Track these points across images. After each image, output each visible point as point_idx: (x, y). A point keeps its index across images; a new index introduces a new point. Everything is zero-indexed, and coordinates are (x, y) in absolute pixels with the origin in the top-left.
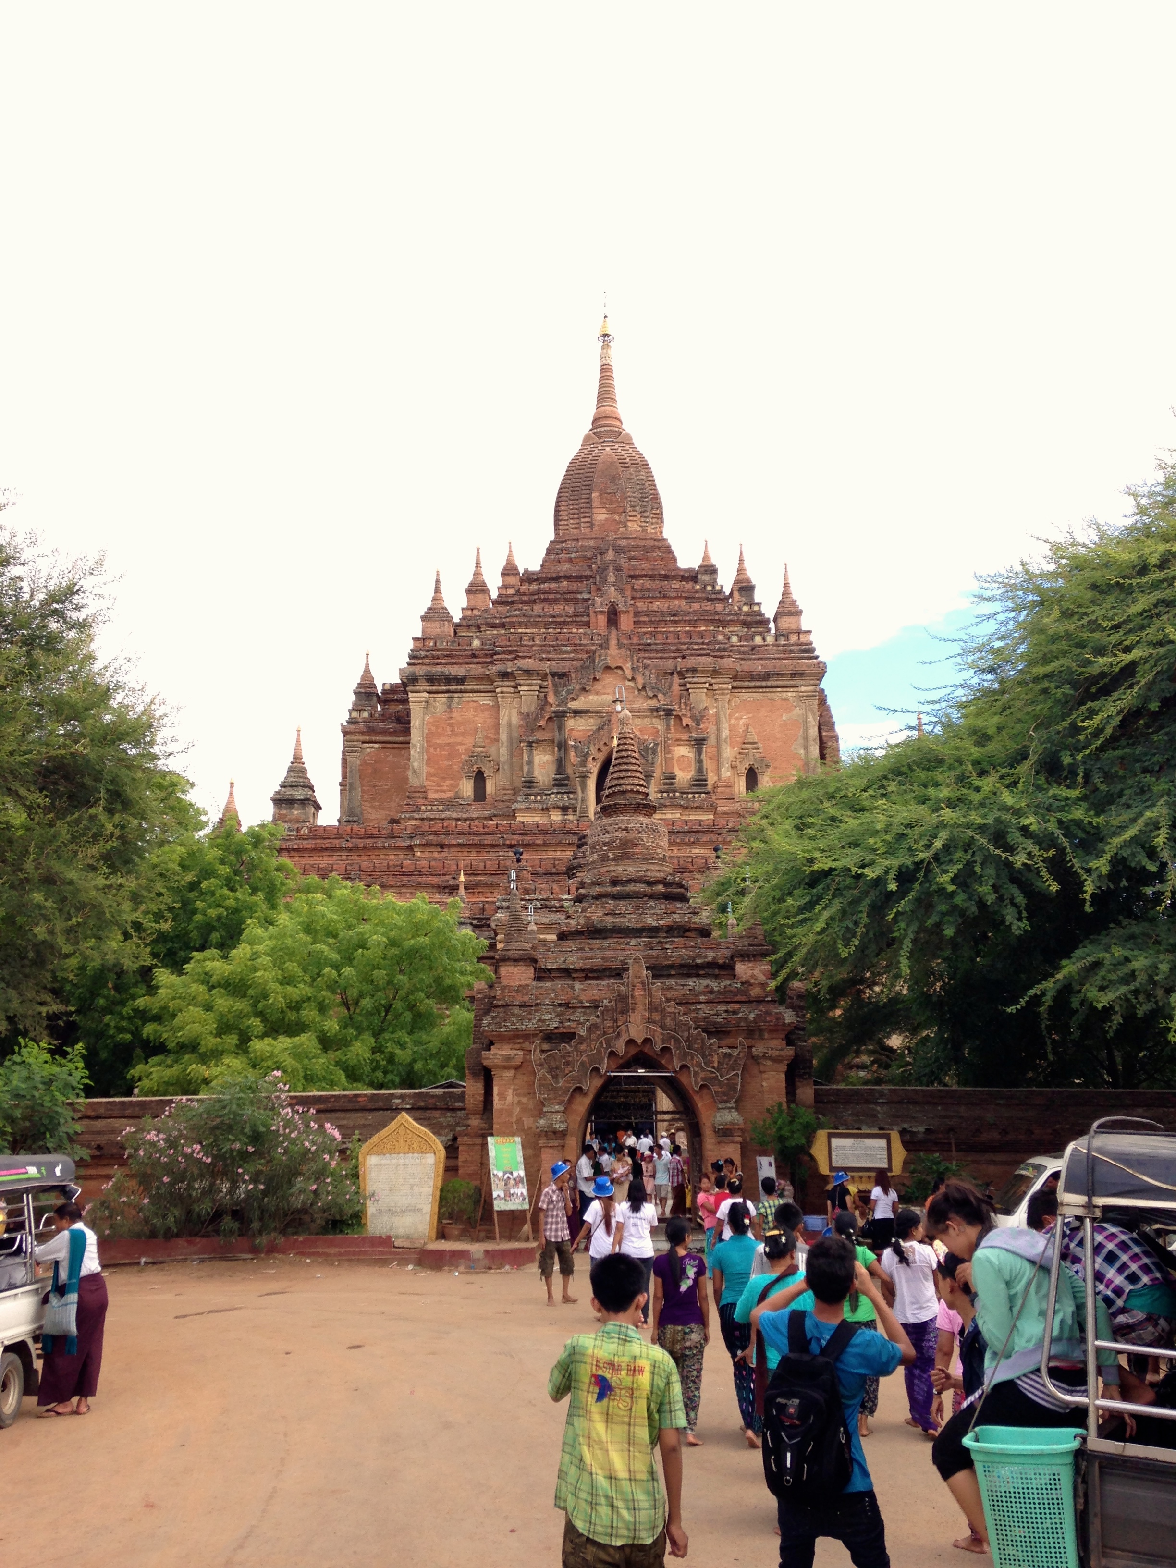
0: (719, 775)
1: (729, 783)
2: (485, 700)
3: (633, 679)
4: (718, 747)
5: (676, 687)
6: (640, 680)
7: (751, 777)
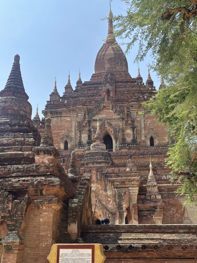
0: (141, 139)
1: (144, 142)
2: (68, 119)
3: (112, 110)
4: (141, 130)
5: (126, 111)
6: (114, 110)
7: (152, 140)
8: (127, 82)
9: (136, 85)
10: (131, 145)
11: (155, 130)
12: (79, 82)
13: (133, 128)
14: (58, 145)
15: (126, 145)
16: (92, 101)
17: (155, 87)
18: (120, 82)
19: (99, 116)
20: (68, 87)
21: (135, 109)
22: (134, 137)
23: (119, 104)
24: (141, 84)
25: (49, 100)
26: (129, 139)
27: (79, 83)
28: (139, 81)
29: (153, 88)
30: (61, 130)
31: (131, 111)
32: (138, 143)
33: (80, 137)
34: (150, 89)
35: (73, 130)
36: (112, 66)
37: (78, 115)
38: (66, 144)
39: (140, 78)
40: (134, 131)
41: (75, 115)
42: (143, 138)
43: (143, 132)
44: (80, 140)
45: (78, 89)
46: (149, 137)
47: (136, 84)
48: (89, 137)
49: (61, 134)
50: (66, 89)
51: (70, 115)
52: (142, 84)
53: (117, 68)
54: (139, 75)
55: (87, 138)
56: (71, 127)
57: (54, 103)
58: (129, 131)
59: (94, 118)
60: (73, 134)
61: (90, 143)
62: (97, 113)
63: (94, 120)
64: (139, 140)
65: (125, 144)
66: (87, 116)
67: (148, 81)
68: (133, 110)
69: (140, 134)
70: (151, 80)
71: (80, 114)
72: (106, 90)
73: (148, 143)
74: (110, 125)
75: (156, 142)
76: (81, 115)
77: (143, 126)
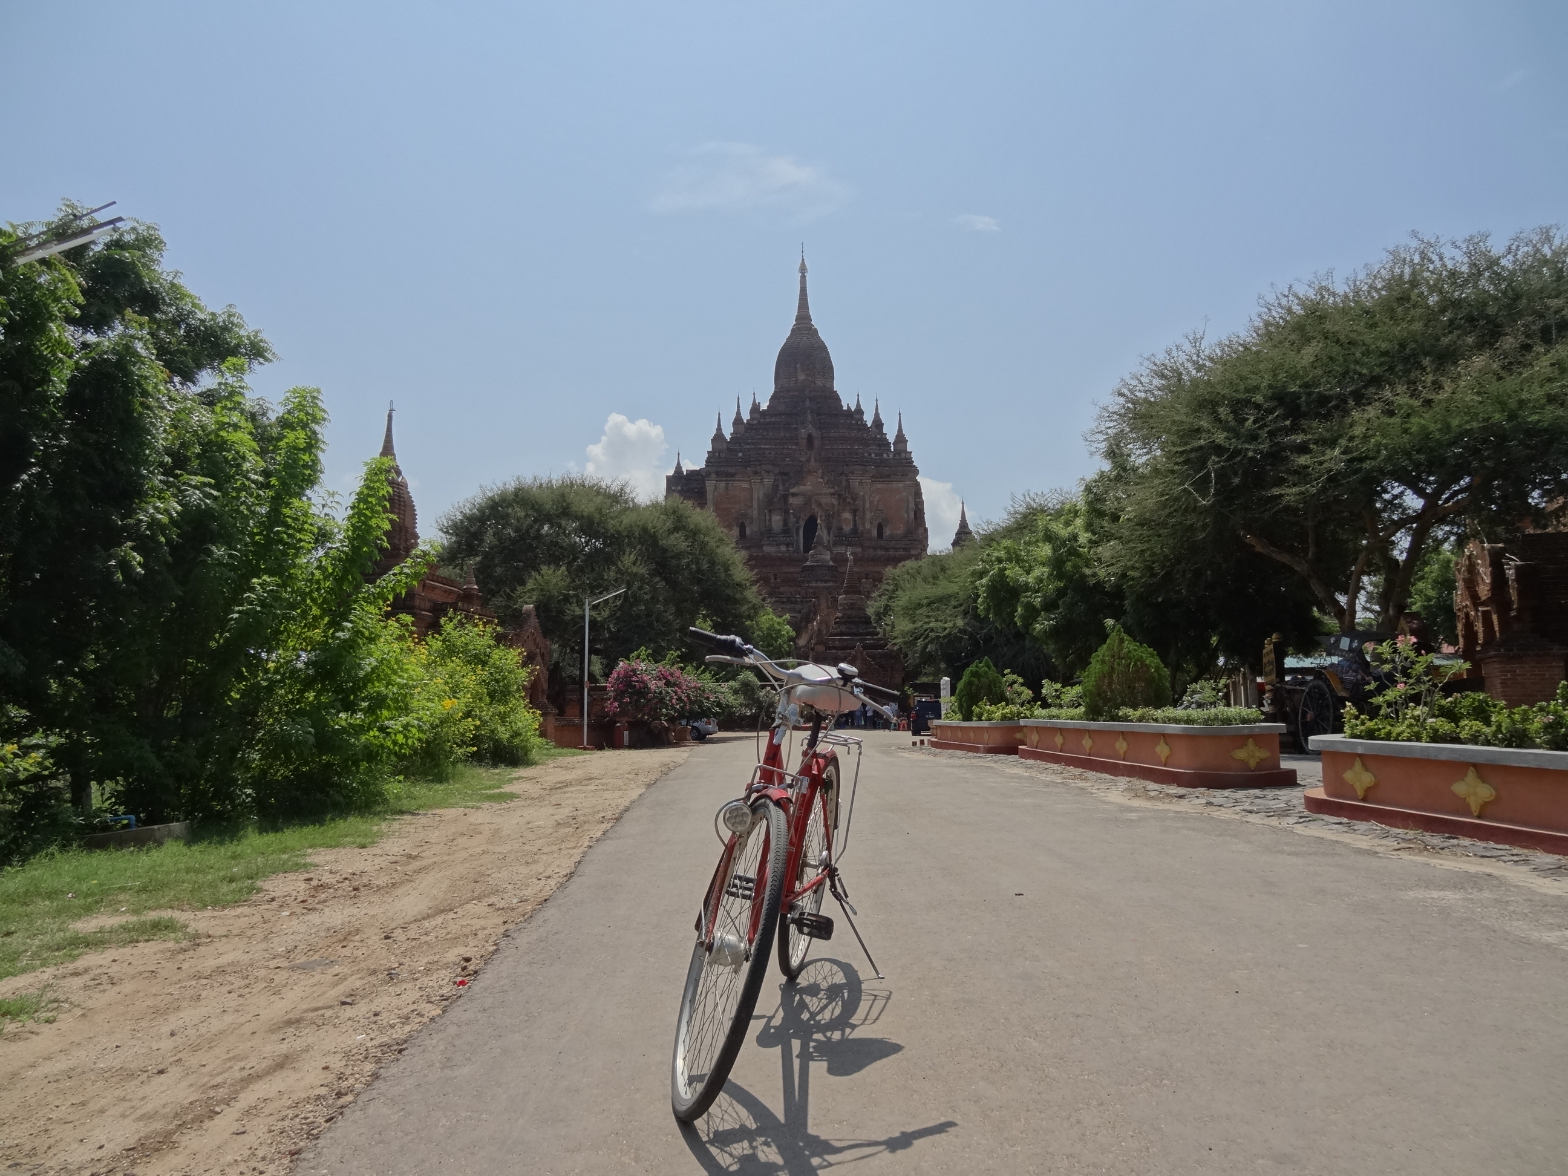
0: (864, 527)
1: (869, 532)
2: (745, 485)
3: (822, 478)
4: (864, 512)
5: (844, 483)
6: (826, 478)
7: (880, 528)
8: (836, 416)
9: (853, 425)
10: (850, 539)
11: (885, 512)
12: (754, 410)
13: (854, 512)
15: (844, 538)
16: (787, 458)
17: (886, 434)
18: (826, 414)
19: (801, 487)
20: (738, 421)
21: (857, 478)
22: (855, 525)
23: (830, 466)
24: (862, 423)
25: (711, 450)
26: (847, 528)
27: (753, 413)
28: (858, 417)
29: (884, 437)
30: (734, 503)
31: (850, 481)
32: (859, 533)
33: (770, 520)
34: (878, 436)
35: (755, 505)
37: (764, 480)
38: (743, 526)
39: (859, 411)
40: (855, 516)
41: (759, 481)
42: (867, 526)
43: (868, 515)
44: (770, 525)
45: (753, 424)
46: (876, 523)
47: (853, 422)
48: (785, 522)
49: (734, 510)
50: (735, 426)
51: (749, 479)
52: (864, 423)
53: (816, 381)
54: (858, 404)
55: (781, 524)
56: (751, 499)
57: (719, 455)
58: (847, 515)
59: (792, 490)
60: (755, 512)
61: (786, 531)
62: (797, 482)
63: (794, 495)
64: (861, 528)
65: (842, 537)
66: (781, 488)
67: (874, 421)
68: (853, 478)
69: (863, 518)
70: (880, 421)
71: (766, 480)
72: (806, 436)
73: (875, 533)
74: (819, 504)
75: (887, 532)
76: (768, 481)
77: (867, 505)
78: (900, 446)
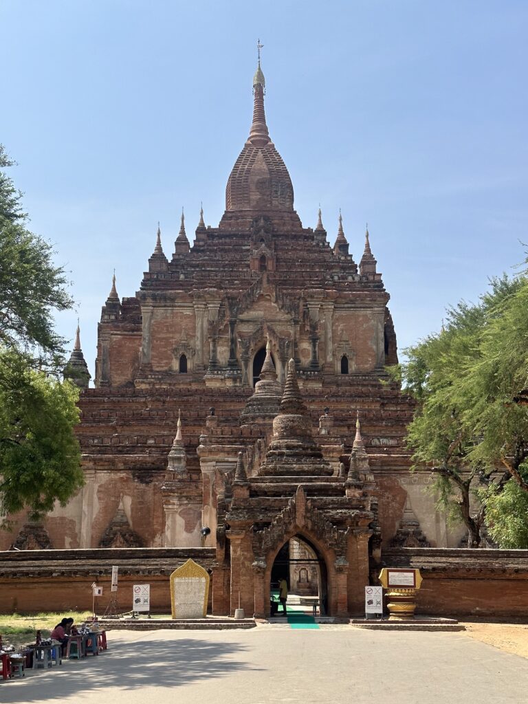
1: (332, 365)
2: (188, 312)
3: (276, 302)
4: (325, 343)
5: (301, 307)
6: (280, 303)
7: (345, 361)
8: (295, 237)
9: (314, 246)
10: (309, 373)
11: (350, 342)
12: (201, 230)
13: (314, 340)
14: (167, 363)
15: (301, 372)
16: (236, 280)
17: (351, 256)
18: (283, 235)
19: (251, 312)
20: (181, 242)
21: (317, 303)
22: (314, 357)
23: (286, 289)
24: (324, 244)
25: (148, 271)
26: (306, 361)
27: (200, 233)
28: (319, 238)
29: (349, 258)
30: (173, 332)
31: (308, 306)
32: (320, 367)
33: (215, 351)
34: (343, 258)
35: (198, 334)
36: (265, 197)
37: (208, 305)
38: (183, 360)
39: (322, 232)
41: (203, 306)
42: (330, 359)
43: (330, 347)
44: (214, 357)
45: (200, 246)
46: (340, 355)
47: (314, 244)
48: (233, 353)
49: (174, 340)
50: (179, 246)
51: (191, 305)
52: (326, 244)
53: (273, 202)
54: (321, 225)
55: (227, 355)
56: (194, 328)
57: (157, 276)
58: (306, 345)
59: (241, 317)
60: (198, 343)
61: (233, 364)
62: (247, 308)
63: (242, 321)
64: (321, 362)
65: (299, 371)
66: (228, 313)
67: (338, 241)
68: (312, 303)
69: (324, 350)
70: (345, 241)
71: (211, 305)
72: (259, 257)
73: (338, 367)
74: (272, 332)
75: (353, 367)
76: (214, 307)
77: (330, 335)
78: (368, 268)
